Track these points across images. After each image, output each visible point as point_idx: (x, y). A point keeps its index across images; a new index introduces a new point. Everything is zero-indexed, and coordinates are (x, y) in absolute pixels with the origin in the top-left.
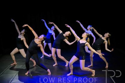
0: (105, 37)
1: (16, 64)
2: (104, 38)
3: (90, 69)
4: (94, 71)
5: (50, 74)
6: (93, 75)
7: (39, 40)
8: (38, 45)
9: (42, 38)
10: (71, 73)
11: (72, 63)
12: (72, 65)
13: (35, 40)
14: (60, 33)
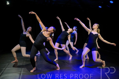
1: (17, 61)
5: (59, 69)
7: (48, 33)
8: (48, 39)
9: (51, 30)
13: (43, 33)
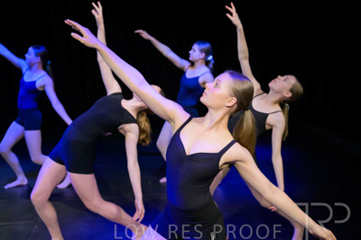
14: (110, 92)
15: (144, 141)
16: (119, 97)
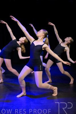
0: (66, 43)
2: (64, 44)
3: (50, 86)
4: (55, 89)
6: (55, 95)
10: (24, 93)
11: (23, 78)
12: (24, 81)
14: (13, 40)
15: (23, 51)
16: (16, 40)
